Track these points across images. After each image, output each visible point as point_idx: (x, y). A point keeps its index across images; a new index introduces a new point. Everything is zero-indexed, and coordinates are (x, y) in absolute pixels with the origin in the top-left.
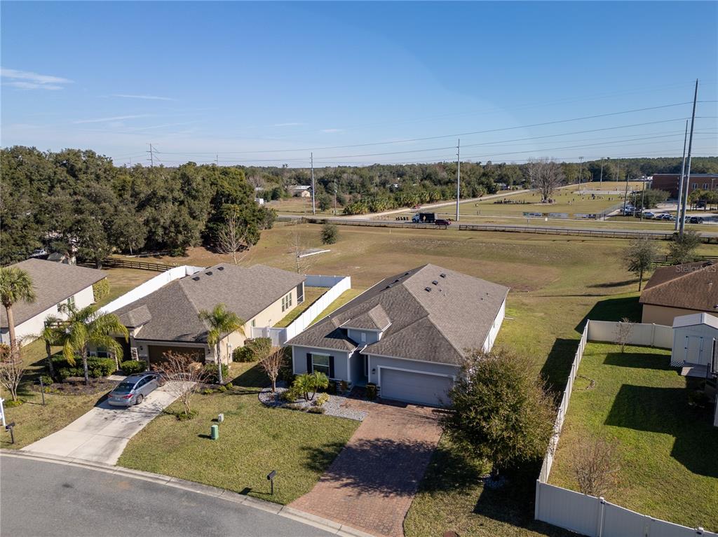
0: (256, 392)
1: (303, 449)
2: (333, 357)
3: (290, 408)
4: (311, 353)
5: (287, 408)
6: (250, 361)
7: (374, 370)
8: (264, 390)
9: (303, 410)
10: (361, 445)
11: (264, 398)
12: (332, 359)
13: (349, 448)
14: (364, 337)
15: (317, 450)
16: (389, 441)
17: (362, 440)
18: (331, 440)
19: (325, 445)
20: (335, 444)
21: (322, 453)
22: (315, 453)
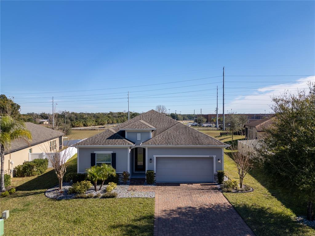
0: (41, 193)
1: (114, 227)
2: (115, 154)
3: (82, 198)
4: (95, 152)
5: (78, 198)
6: (29, 176)
7: (151, 159)
8: (49, 190)
9: (95, 197)
10: (169, 215)
11: (51, 195)
12: (114, 155)
13: (159, 219)
14: (139, 136)
15: (129, 226)
16: (190, 207)
17: (165, 211)
18: (139, 215)
19: (135, 220)
20: (144, 218)
21: (136, 227)
22: (129, 228)
